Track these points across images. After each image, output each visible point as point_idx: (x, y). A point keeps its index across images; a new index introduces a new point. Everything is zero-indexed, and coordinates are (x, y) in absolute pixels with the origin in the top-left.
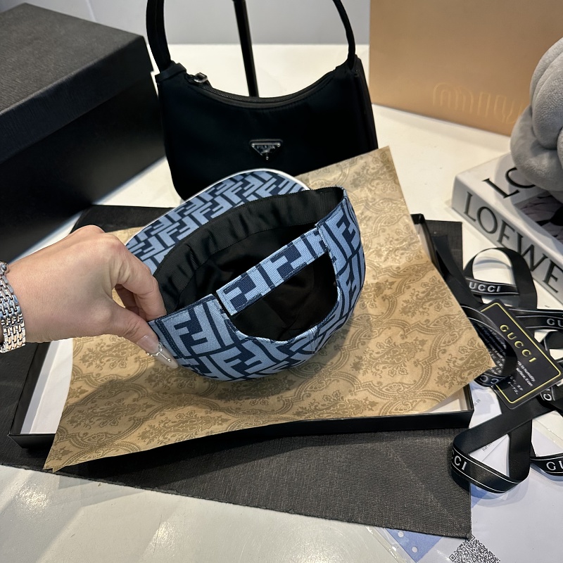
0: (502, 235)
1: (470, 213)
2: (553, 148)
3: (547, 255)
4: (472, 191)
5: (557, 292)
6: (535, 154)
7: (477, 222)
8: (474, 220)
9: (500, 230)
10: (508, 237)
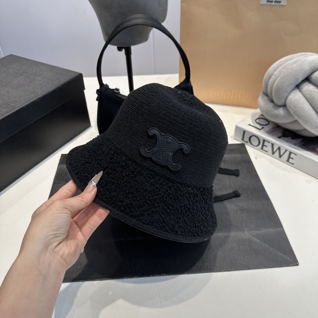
0: (263, 145)
1: (245, 139)
2: (284, 106)
3: (287, 149)
4: (245, 130)
5: (293, 164)
6: (276, 110)
7: (249, 143)
8: (247, 142)
9: (262, 144)
10: (266, 146)
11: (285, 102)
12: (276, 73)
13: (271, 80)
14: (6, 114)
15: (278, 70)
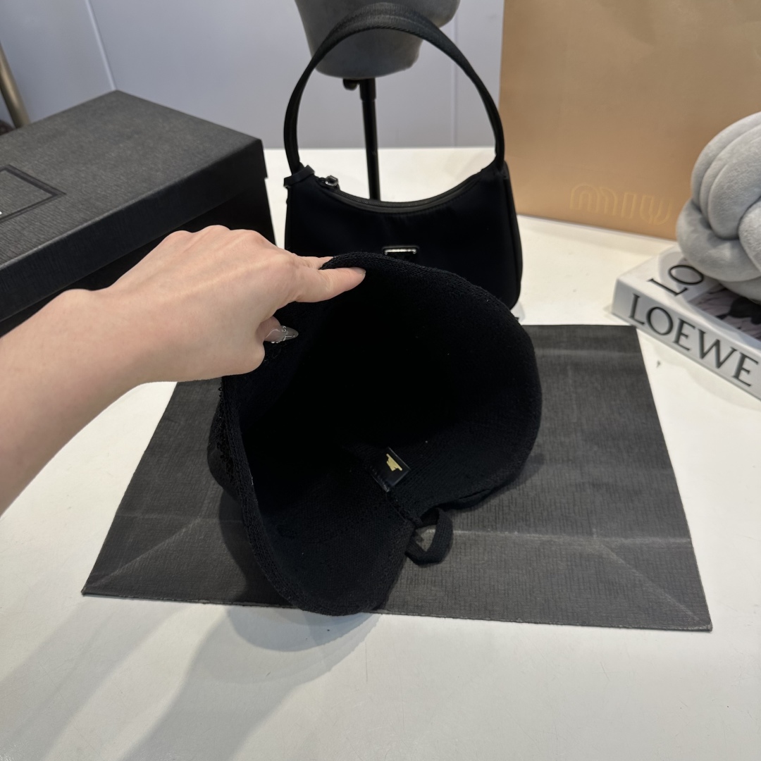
0: (680, 333)
1: (638, 316)
2: (735, 238)
3: (736, 348)
4: (639, 292)
5: (749, 385)
7: (647, 325)
8: (643, 323)
9: (677, 329)
10: (686, 336)
11: (738, 228)
12: (723, 154)
13: (710, 172)
14: (82, 223)
15: (729, 148)
